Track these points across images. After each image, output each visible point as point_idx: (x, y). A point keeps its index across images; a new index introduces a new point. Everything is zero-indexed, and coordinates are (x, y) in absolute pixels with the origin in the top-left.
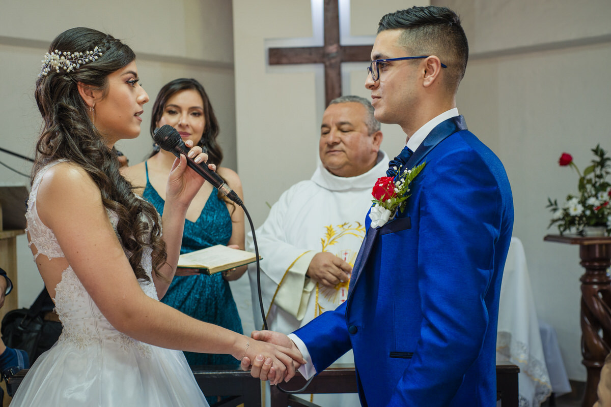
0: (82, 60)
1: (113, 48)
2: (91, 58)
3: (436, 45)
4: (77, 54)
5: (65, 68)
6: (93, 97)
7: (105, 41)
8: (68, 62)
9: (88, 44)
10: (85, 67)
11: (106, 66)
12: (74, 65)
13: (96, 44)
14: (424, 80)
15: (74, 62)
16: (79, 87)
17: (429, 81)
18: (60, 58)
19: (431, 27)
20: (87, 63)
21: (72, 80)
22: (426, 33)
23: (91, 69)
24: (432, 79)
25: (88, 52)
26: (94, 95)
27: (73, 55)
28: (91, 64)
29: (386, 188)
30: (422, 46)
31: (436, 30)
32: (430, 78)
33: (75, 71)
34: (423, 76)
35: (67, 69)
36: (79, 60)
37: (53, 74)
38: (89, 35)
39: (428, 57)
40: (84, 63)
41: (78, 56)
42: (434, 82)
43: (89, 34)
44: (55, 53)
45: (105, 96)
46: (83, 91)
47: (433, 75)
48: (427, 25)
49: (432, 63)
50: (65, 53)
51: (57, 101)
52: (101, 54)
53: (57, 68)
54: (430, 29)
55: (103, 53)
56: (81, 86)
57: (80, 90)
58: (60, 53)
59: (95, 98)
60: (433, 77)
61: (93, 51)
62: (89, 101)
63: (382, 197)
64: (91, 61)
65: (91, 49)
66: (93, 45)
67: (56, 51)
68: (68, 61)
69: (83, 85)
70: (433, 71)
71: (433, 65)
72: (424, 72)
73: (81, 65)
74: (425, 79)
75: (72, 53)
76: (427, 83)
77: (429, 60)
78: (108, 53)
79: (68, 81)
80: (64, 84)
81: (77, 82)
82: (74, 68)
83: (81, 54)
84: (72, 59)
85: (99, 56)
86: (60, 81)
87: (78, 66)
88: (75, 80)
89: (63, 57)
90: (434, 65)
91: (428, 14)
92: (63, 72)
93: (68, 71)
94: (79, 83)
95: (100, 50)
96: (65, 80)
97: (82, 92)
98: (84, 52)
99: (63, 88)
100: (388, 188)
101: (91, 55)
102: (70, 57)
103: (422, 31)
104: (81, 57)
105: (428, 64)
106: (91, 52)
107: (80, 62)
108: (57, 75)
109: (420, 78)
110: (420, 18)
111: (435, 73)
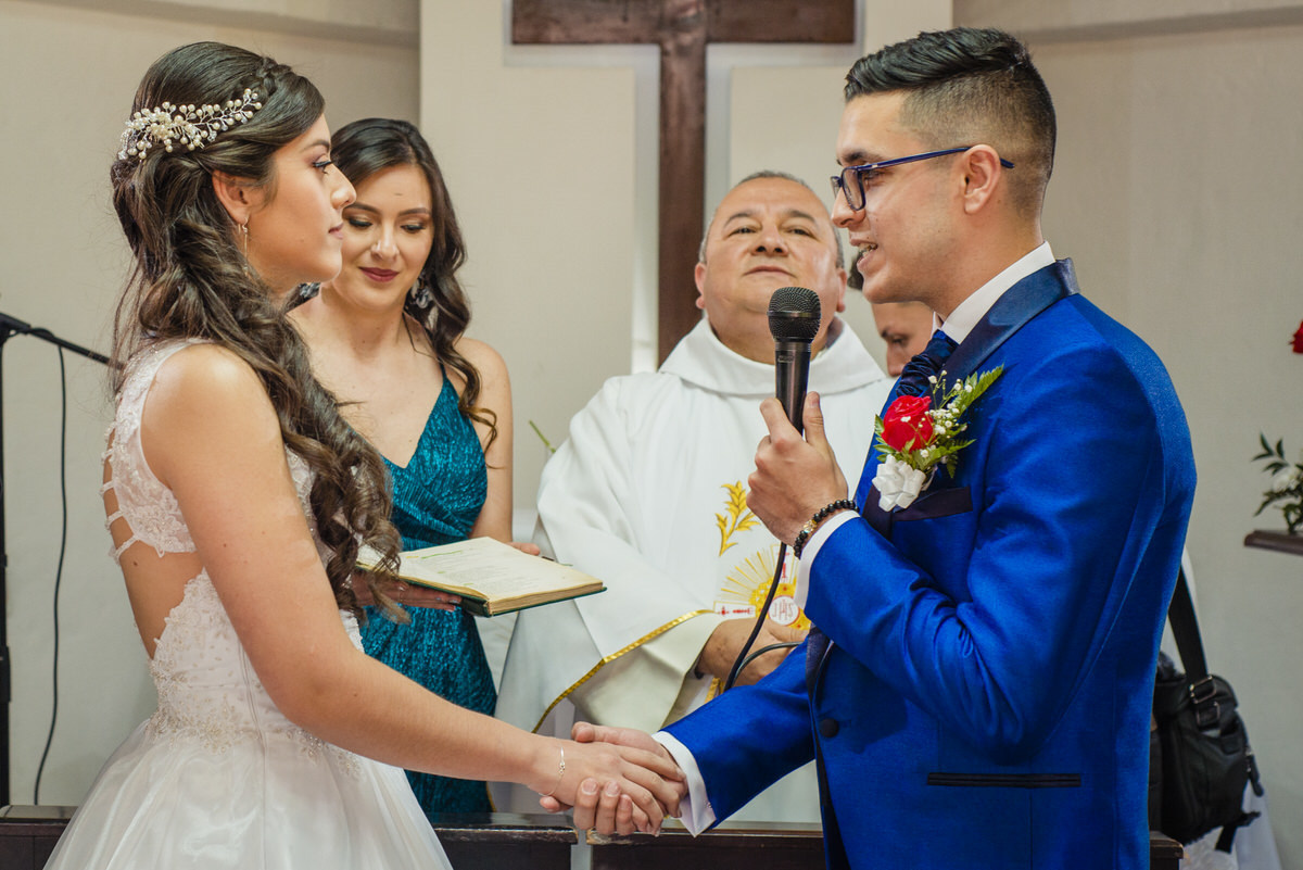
0: (219, 122)
1: (282, 89)
2: (238, 116)
3: (985, 121)
4: (208, 108)
5: (184, 140)
6: (245, 203)
7: (262, 74)
8: (191, 128)
9: (231, 86)
10: (228, 139)
11: (273, 134)
12: (204, 133)
13: (245, 84)
14: (965, 201)
15: (204, 128)
16: (216, 182)
17: (977, 201)
18: (173, 118)
19: (968, 80)
20: (230, 128)
21: (201, 168)
22: (960, 96)
23: (242, 141)
24: (983, 196)
25: (230, 103)
26: (246, 196)
27: (199, 112)
28: (239, 131)
29: (916, 426)
30: (953, 125)
31: (980, 83)
32: (979, 194)
33: (208, 148)
34: (963, 192)
35: (189, 143)
36: (213, 122)
37: (158, 155)
38: (230, 64)
39: (969, 148)
40: (225, 128)
41: (211, 113)
42: (988, 201)
43: (228, 59)
44: (163, 110)
45: (270, 199)
46: (225, 191)
47: (985, 187)
48: (960, 77)
49: (980, 160)
50: (183, 108)
51: (172, 216)
52: (258, 105)
53: (168, 142)
54: (966, 85)
55: (263, 104)
56: (220, 181)
57: (218, 188)
58: (174, 108)
59: (250, 204)
60: (985, 191)
61: (242, 99)
62: (238, 211)
63: (909, 445)
64: (238, 123)
65: (237, 95)
66: (240, 86)
67: (166, 105)
68: (190, 125)
69: (223, 177)
70: (985, 177)
71: (981, 165)
72: (964, 183)
73: (220, 132)
74: (967, 196)
75: (198, 107)
76: (972, 207)
77: (973, 155)
78: (272, 102)
79: (192, 171)
80: (184, 176)
81: (212, 170)
82: (204, 141)
83: (217, 107)
84: (197, 120)
85: (255, 111)
86: (177, 170)
87: (213, 135)
88: (208, 167)
89: (179, 117)
90: (986, 166)
91: (958, 52)
92: (181, 151)
93: (191, 146)
94: (217, 173)
95: (255, 96)
96: (186, 168)
97: (223, 193)
98: (222, 102)
99: (184, 186)
100: (921, 426)
101: (238, 108)
102: (193, 116)
103: (948, 91)
104: (217, 114)
105: (971, 164)
106: (238, 102)
107: (216, 126)
108: (167, 156)
109: (959, 196)
110: (941, 62)
111: (988, 182)
